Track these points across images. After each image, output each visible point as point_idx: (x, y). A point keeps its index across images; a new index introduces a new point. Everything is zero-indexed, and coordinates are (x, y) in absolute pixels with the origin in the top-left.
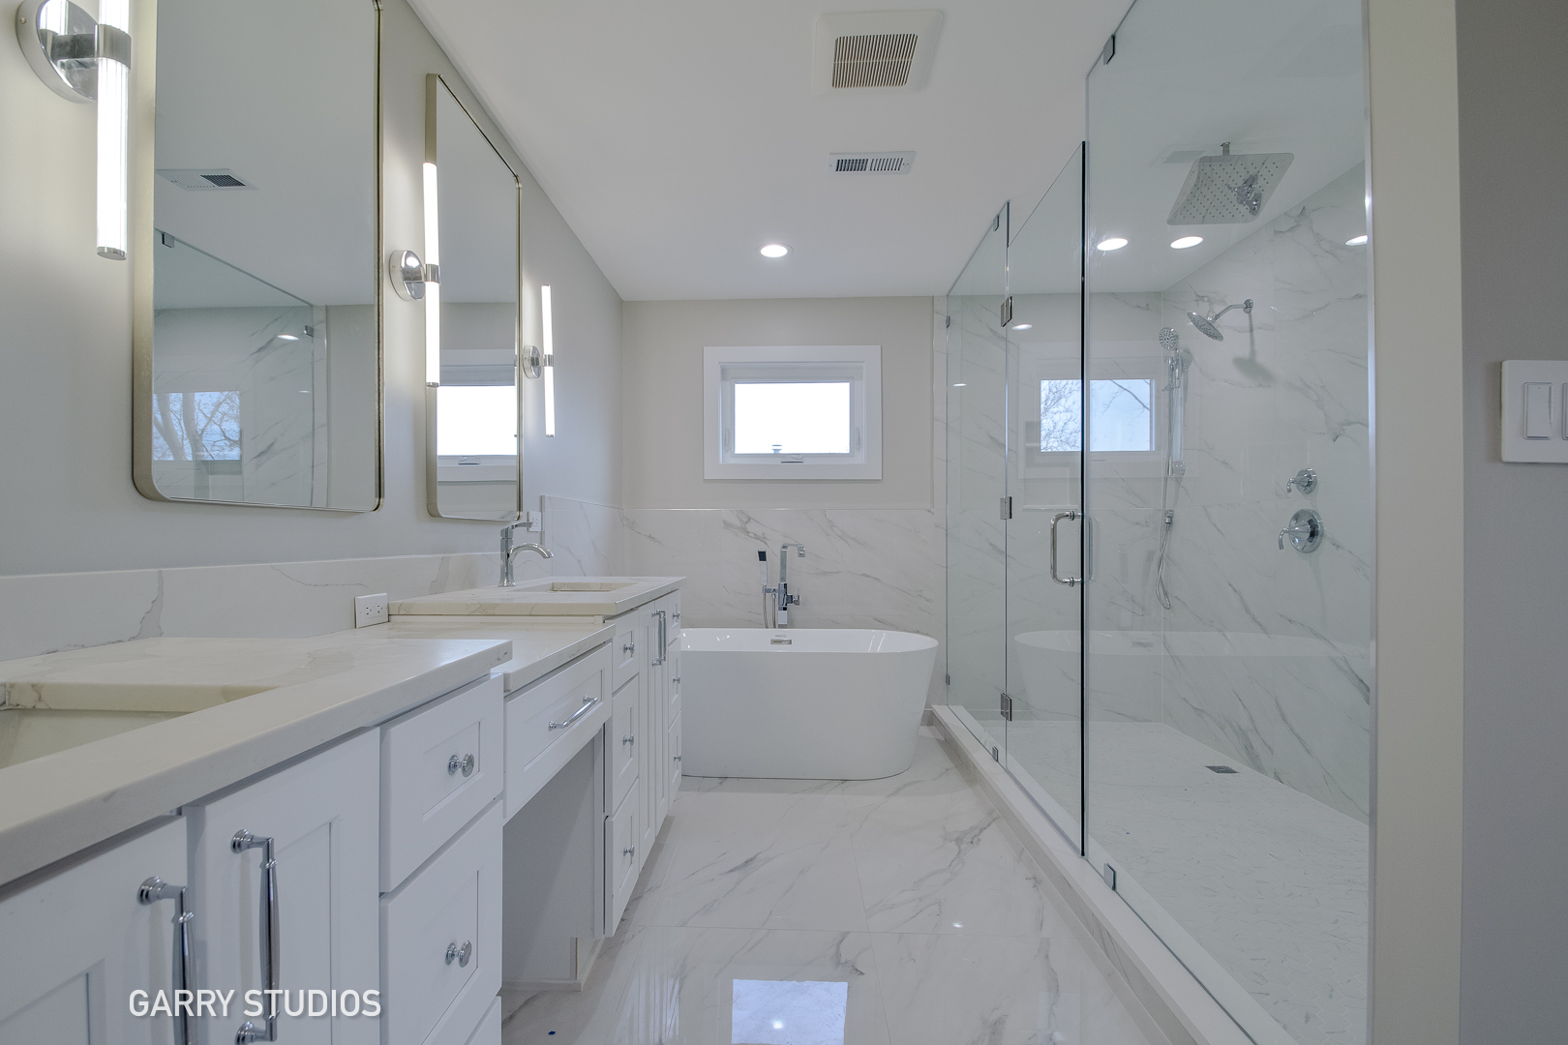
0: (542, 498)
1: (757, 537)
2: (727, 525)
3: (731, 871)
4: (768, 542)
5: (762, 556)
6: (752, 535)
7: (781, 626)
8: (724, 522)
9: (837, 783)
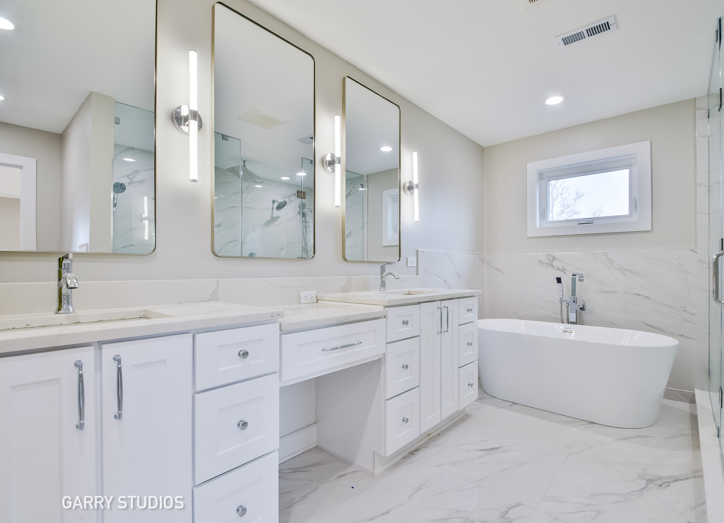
0: (417, 251)
1: (559, 269)
2: (541, 262)
3: (481, 450)
4: (566, 272)
5: (559, 280)
6: (556, 268)
7: (572, 323)
8: (539, 261)
9: (585, 423)
